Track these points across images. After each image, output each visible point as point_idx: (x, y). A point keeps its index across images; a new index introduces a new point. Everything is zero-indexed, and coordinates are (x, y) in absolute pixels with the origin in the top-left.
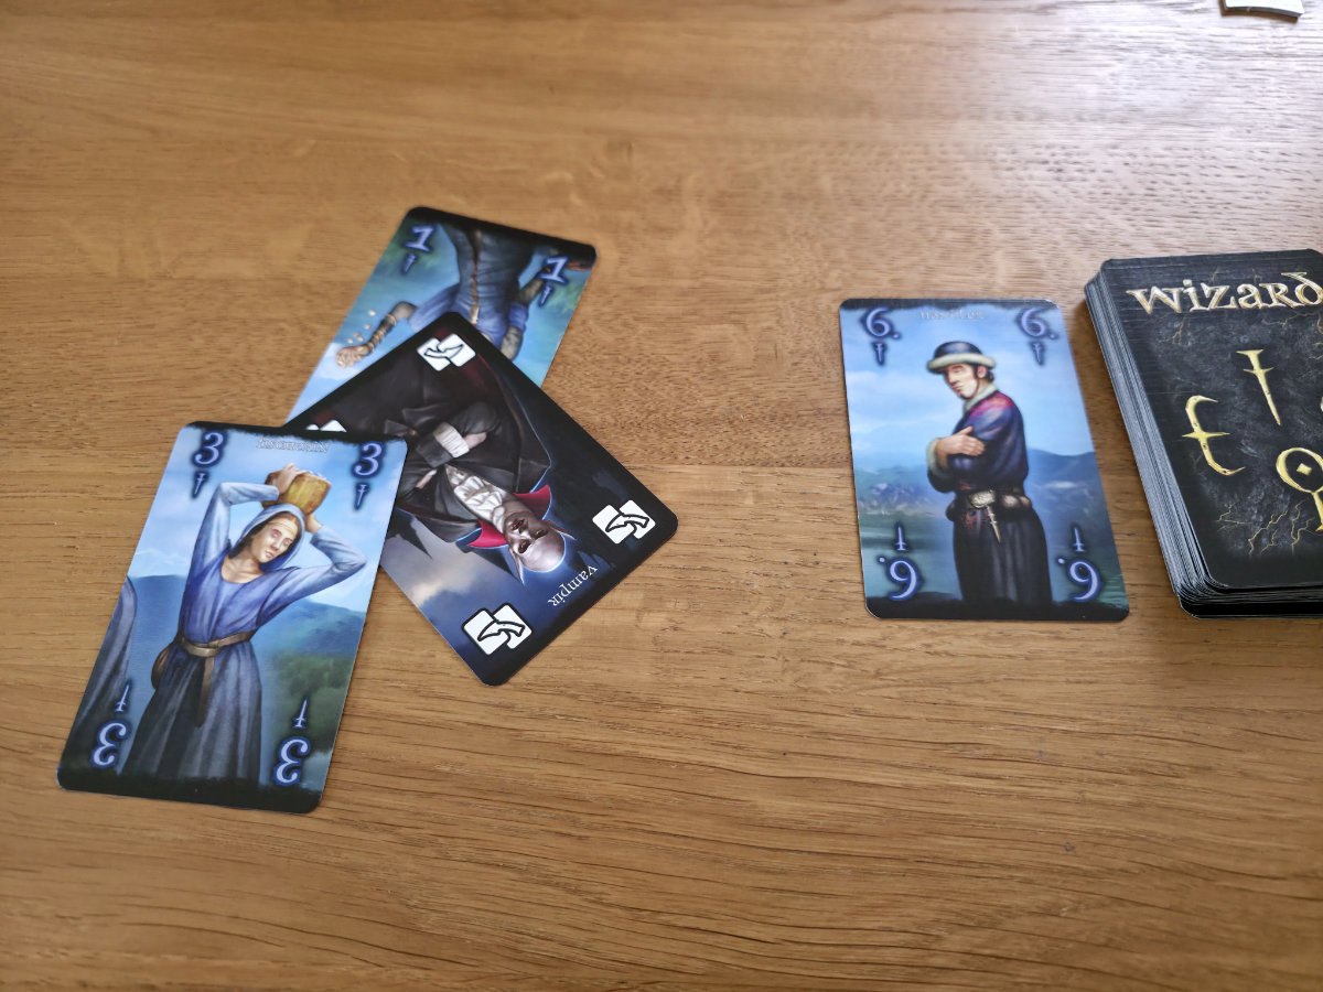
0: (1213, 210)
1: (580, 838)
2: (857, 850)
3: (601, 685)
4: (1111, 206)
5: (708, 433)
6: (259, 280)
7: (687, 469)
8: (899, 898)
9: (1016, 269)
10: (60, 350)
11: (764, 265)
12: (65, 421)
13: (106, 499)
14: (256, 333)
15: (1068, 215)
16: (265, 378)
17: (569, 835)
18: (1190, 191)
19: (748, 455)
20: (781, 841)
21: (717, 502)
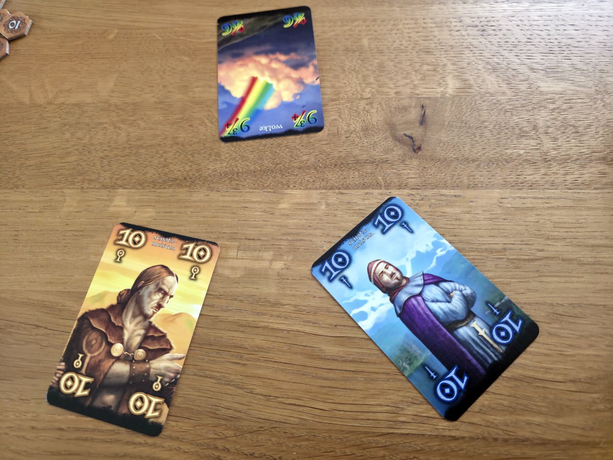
0: (561, 49)
1: (244, 364)
2: (367, 370)
3: (253, 295)
4: (508, 49)
5: (304, 174)
6: (94, 103)
7: (294, 192)
8: (385, 391)
9: (458, 84)
10: (6, 141)
11: (333, 87)
12: (10, 176)
13: (30, 212)
14: (93, 130)
15: (486, 54)
16: (98, 152)
17: (238, 363)
18: (550, 39)
19: (323, 184)
20: (334, 365)
21: (308, 208)
